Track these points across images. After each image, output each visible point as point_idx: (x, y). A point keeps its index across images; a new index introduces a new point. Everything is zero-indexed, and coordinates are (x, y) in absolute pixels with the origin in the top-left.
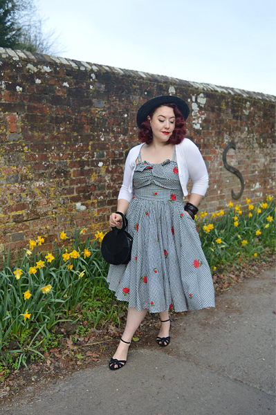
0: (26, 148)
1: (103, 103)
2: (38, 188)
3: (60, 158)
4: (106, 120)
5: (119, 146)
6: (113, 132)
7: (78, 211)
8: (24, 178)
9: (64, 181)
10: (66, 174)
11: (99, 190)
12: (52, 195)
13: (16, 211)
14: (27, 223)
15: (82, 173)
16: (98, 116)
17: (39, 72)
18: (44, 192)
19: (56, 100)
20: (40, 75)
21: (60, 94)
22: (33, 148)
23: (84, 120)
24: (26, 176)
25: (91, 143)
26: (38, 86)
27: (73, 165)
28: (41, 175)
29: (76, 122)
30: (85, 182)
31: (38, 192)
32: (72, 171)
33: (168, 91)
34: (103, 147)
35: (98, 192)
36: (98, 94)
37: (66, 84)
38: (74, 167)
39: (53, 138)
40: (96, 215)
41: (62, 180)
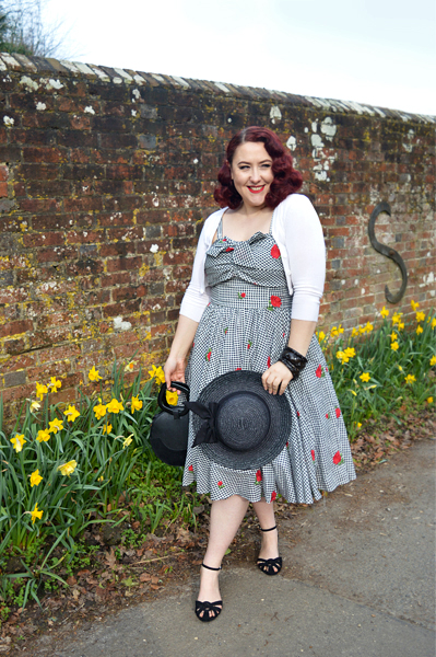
0: (25, 224)
1: (155, 140)
2: (50, 292)
3: (84, 241)
4: (162, 171)
5: (185, 215)
6: (174, 190)
7: (117, 331)
8: (23, 277)
9: (93, 279)
10: (96, 267)
11: (153, 293)
12: (72, 305)
13: (12, 333)
14: (31, 355)
15: (123, 264)
16: (147, 163)
17: (43, 88)
18: (58, 300)
19: (74, 138)
20: (43, 94)
21: (80, 127)
22: (36, 223)
23: (122, 171)
24: (26, 273)
25: (136, 211)
26: (40, 114)
27: (106, 251)
28: (52, 271)
29: (109, 176)
30: (128, 280)
31: (47, 300)
32: (105, 261)
33: (268, 115)
34: (157, 217)
35: (152, 297)
36: (145, 125)
37: (89, 109)
38: (108, 254)
39: (71, 205)
40: (149, 337)
41: (88, 277)
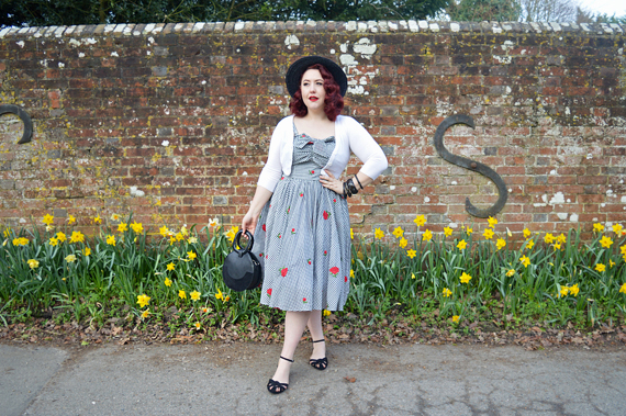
0: (69, 123)
1: (165, 70)
2: (83, 165)
3: (109, 135)
4: (172, 90)
5: (195, 121)
6: (184, 103)
7: (134, 196)
8: (66, 154)
9: (114, 160)
10: (117, 152)
11: (164, 174)
12: (99, 174)
13: (58, 186)
14: (70, 201)
15: (139, 152)
16: (159, 85)
17: (83, 45)
18: (89, 170)
19: (103, 73)
20: (83, 48)
21: (108, 65)
22: (77, 123)
23: (139, 92)
24: (68, 152)
25: (150, 118)
26: (81, 59)
27: (126, 142)
28: (84, 152)
29: (128, 95)
30: (143, 163)
31: (81, 169)
32: (125, 149)
34: (168, 122)
35: (163, 177)
36: (159, 60)
37: (115, 54)
38: (128, 144)
39: (101, 113)
40: (159, 203)
41: (111, 159)
